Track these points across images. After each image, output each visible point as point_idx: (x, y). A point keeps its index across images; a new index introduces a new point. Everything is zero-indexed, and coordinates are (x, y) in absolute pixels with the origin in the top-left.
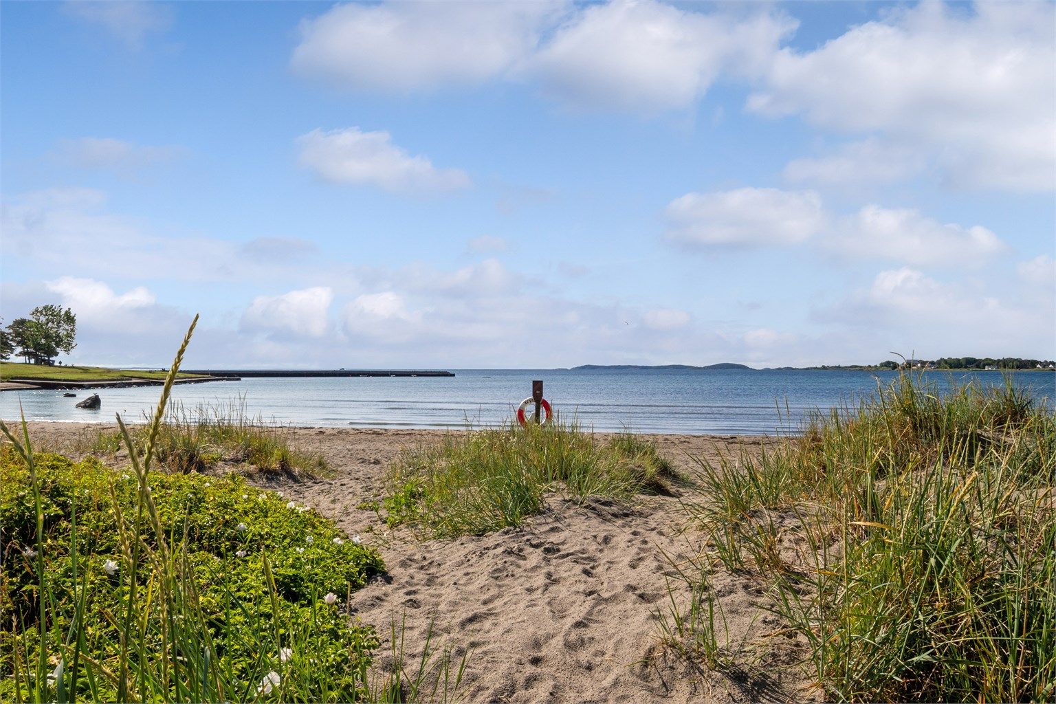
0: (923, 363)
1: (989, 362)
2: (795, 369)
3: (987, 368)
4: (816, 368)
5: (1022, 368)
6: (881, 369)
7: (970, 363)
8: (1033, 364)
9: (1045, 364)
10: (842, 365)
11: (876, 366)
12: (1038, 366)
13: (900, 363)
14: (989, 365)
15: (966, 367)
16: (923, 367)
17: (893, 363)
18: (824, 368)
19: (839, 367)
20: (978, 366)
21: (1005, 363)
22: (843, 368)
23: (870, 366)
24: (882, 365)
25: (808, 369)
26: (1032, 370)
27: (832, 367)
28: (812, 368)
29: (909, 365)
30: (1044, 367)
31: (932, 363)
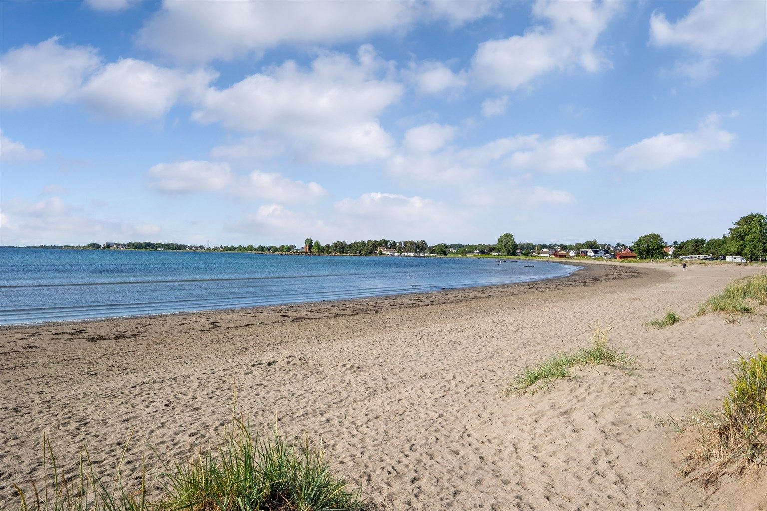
0: (118, 245)
1: (160, 245)
2: (17, 247)
3: (158, 249)
4: (35, 247)
5: (178, 249)
6: (88, 248)
7: (148, 245)
8: (184, 247)
9: (191, 247)
10: (57, 245)
11: (84, 246)
12: (187, 248)
13: (102, 245)
14: (159, 247)
15: (146, 248)
16: (118, 247)
17: (97, 244)
18: (42, 246)
19: (54, 246)
20: (153, 248)
21: (169, 246)
22: (58, 247)
23: (80, 246)
24: (89, 245)
25: (28, 247)
26: (184, 251)
27: (49, 246)
28: (31, 247)
29: (109, 246)
30: (190, 249)
31: (124, 245)
